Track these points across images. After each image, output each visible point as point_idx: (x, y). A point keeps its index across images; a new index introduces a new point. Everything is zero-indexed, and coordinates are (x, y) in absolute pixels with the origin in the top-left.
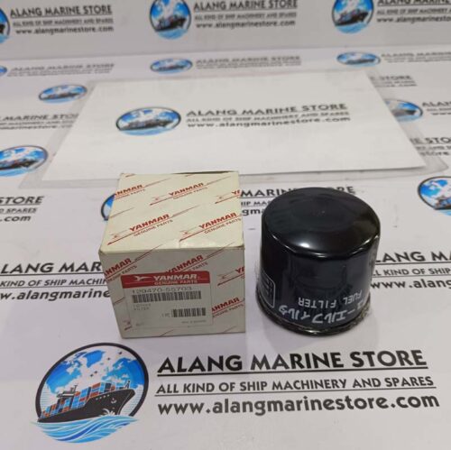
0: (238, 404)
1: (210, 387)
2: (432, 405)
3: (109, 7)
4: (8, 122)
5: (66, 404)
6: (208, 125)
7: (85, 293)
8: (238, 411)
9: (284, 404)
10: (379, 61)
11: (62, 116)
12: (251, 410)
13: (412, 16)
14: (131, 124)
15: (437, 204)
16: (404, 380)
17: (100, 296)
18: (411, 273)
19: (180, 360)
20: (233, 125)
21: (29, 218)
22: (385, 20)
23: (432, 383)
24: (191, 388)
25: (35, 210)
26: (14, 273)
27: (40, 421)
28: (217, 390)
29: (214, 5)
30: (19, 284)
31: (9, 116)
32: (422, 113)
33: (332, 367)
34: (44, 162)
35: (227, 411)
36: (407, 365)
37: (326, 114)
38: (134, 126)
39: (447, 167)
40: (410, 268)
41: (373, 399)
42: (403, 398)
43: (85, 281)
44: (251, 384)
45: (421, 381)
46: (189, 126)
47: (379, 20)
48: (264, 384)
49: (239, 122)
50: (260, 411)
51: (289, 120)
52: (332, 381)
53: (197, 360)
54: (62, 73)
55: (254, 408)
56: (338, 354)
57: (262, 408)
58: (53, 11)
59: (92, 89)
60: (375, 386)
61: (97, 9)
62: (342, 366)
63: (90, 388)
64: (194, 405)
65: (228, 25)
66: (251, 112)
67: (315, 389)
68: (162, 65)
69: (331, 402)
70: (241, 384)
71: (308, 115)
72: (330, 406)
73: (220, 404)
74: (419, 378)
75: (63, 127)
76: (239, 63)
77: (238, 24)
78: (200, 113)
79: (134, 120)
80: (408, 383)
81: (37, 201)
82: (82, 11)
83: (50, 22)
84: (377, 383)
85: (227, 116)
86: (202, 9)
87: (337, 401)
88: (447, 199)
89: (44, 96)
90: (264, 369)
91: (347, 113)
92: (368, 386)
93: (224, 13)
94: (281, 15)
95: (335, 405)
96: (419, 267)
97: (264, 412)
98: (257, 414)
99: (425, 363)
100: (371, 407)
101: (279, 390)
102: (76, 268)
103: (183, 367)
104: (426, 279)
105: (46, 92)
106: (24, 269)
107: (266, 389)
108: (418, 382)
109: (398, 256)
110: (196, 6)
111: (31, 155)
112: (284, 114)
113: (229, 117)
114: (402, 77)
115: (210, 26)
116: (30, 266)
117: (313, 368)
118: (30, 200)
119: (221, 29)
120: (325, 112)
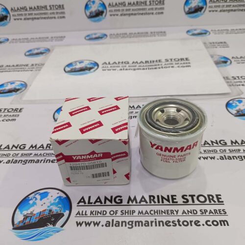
0: (119, 222)
1: (105, 213)
2: (225, 225)
3: (63, 5)
4: (7, 68)
5: (28, 220)
6: (113, 70)
7: (42, 160)
8: (119, 226)
9: (144, 223)
10: (210, 33)
11: (36, 65)
12: (126, 226)
13: (228, 8)
14: (72, 69)
15: (236, 113)
16: (210, 211)
17: (49, 162)
18: (219, 152)
19: (90, 198)
20: (127, 69)
21: (15, 120)
22: (213, 11)
23: (226, 213)
24: (94, 213)
25: (18, 115)
26: (6, 149)
27: (13, 229)
28: (108, 214)
29: (119, 4)
30: (8, 155)
31: (8, 65)
32: (231, 63)
33: (171, 203)
34: (25, 89)
35: (112, 226)
36: (213, 202)
37: (178, 63)
38: (73, 70)
39: (243, 93)
40: (218, 149)
41: (192, 221)
42: (209, 221)
43: (42, 154)
44: (127, 211)
45: (220, 212)
46: (103, 70)
47: (210, 11)
48: (134, 212)
49: (130, 68)
50: (130, 226)
51: (158, 67)
52: (171, 210)
53: (99, 198)
54: (38, 41)
55: (127, 225)
56: (175, 196)
57: (132, 225)
58: (33, 8)
59: (53, 50)
60: (194, 214)
61: (57, 7)
62: (177, 202)
63: (41, 212)
64: (95, 222)
65: (127, 14)
66: (137, 62)
67: (161, 215)
68: (91, 37)
69: (169, 222)
70: (121, 212)
71: (168, 64)
72: (169, 224)
73: (109, 222)
74: (219, 210)
75: (36, 70)
76: (132, 35)
77: (132, 14)
78: (109, 63)
79: (74, 67)
80: (212, 213)
81: (20, 111)
82: (48, 8)
83: (32, 14)
84: (195, 212)
85: (124, 65)
86: (113, 6)
87: (173, 222)
88: (242, 111)
89: (27, 54)
90: (134, 203)
91: (189, 63)
92: (190, 214)
93: (125, 8)
94: (156, 9)
95: (171, 224)
96: (223, 148)
97: (132, 227)
98: (129, 228)
99: (223, 202)
100: (191, 225)
101: (142, 215)
102: (38, 147)
103: (91, 202)
104: (227, 155)
105: (28, 51)
106: (10, 147)
107: (134, 214)
108: (218, 212)
109: (212, 142)
110: (110, 4)
111: (18, 86)
112: (155, 63)
113: (125, 65)
114: (221, 43)
115: (117, 15)
116: (14, 146)
117: (161, 203)
118: (16, 110)
119: (123, 17)
120: (177, 62)
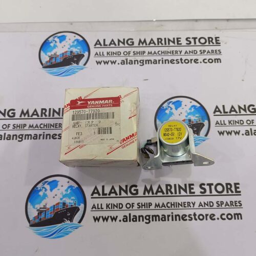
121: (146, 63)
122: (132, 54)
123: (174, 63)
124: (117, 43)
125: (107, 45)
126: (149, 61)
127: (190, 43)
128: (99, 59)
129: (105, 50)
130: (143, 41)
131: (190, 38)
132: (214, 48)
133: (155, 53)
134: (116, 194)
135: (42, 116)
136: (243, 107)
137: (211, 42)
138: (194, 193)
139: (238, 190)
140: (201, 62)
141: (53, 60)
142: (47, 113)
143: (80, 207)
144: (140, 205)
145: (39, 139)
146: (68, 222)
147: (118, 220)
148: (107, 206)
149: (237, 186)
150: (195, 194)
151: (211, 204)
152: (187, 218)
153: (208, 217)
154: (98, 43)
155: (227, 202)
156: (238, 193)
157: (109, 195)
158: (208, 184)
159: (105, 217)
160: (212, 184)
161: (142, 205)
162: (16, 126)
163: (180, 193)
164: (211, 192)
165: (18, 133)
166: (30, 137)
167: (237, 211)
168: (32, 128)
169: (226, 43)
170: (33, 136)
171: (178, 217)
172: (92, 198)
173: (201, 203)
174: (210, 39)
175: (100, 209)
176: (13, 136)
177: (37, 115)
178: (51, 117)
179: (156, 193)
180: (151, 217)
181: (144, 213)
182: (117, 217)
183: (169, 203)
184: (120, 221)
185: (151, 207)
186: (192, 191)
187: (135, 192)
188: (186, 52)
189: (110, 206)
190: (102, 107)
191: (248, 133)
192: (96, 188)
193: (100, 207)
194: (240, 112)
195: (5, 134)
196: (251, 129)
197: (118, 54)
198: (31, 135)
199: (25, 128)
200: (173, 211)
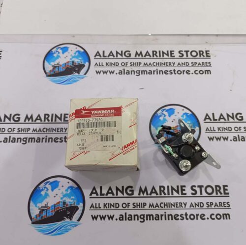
121: (142, 74)
122: (129, 65)
123: (168, 74)
124: (115, 55)
125: (106, 56)
126: (144, 71)
127: (183, 55)
128: (99, 69)
129: (104, 61)
130: (139, 53)
131: (182, 51)
132: (205, 61)
133: (150, 64)
134: (113, 195)
135: (45, 121)
136: (231, 115)
137: (201, 55)
138: (185, 194)
139: (226, 192)
140: (192, 73)
141: (56, 70)
142: (50, 118)
143: (79, 206)
144: (136, 205)
145: (42, 142)
146: (68, 220)
147: (114, 218)
148: (105, 205)
149: (226, 188)
150: (187, 195)
151: (202, 205)
152: (179, 217)
153: (199, 217)
154: (98, 54)
155: (216, 203)
156: (226, 194)
157: (107, 195)
158: (199, 186)
159: (103, 216)
160: (203, 186)
161: (137, 205)
162: (20, 129)
163: (172, 194)
164: (201, 194)
165: (22, 136)
166: (33, 140)
167: (226, 211)
168: (35, 132)
169: (215, 56)
170: (36, 139)
171: (170, 217)
172: (90, 198)
173: (192, 204)
174: (201, 53)
175: (98, 209)
176: (18, 139)
177: (40, 119)
178: (54, 122)
179: (150, 194)
180: (145, 216)
181: (139, 212)
182: (113, 216)
183: (162, 203)
184: (117, 219)
185: (146, 207)
186: (184, 192)
187: (130, 193)
188: (179, 64)
189: (107, 206)
190: (104, 116)
191: (236, 139)
192: (94, 188)
193: (97, 206)
194: (228, 120)
195: (10, 137)
196: (238, 136)
197: (117, 64)
198: (34, 138)
199: (29, 132)
200: (166, 211)
